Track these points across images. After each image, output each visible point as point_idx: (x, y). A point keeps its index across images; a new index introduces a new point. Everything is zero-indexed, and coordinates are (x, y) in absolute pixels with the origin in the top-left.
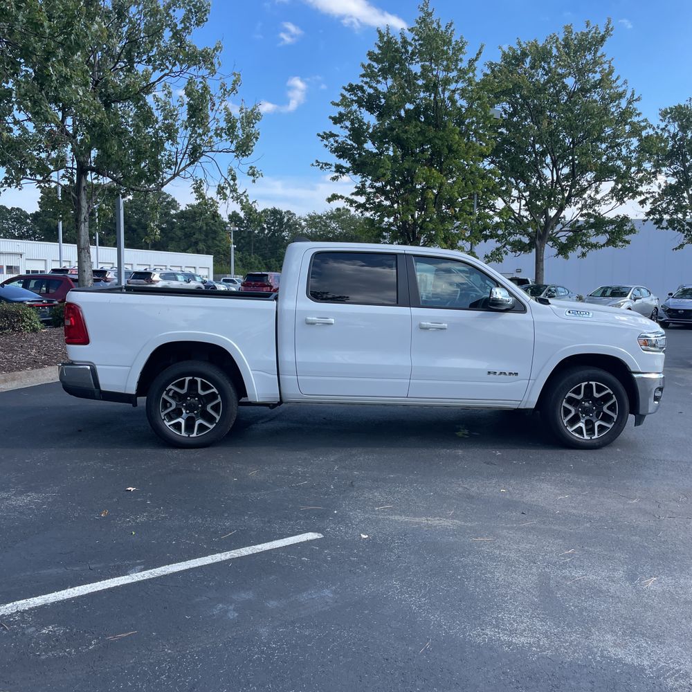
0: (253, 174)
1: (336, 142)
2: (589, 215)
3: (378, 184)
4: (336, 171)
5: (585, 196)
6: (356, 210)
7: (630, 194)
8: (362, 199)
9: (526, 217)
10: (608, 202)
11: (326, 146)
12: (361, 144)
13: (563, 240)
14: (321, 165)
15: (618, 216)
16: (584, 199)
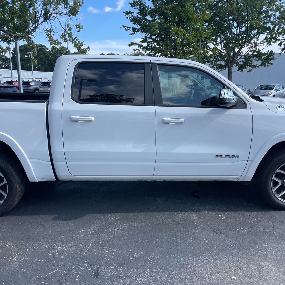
0: (79, 27)
1: (133, 16)
2: (254, 51)
3: (153, 37)
4: (133, 31)
5: (252, 42)
6: (143, 50)
7: (274, 41)
8: (145, 45)
9: (224, 52)
10: (263, 44)
11: (128, 18)
12: (144, 16)
13: (241, 63)
14: (125, 28)
15: (268, 51)
16: (251, 43)
